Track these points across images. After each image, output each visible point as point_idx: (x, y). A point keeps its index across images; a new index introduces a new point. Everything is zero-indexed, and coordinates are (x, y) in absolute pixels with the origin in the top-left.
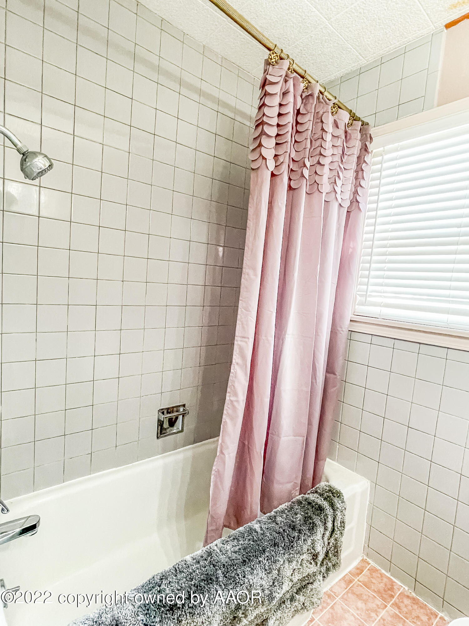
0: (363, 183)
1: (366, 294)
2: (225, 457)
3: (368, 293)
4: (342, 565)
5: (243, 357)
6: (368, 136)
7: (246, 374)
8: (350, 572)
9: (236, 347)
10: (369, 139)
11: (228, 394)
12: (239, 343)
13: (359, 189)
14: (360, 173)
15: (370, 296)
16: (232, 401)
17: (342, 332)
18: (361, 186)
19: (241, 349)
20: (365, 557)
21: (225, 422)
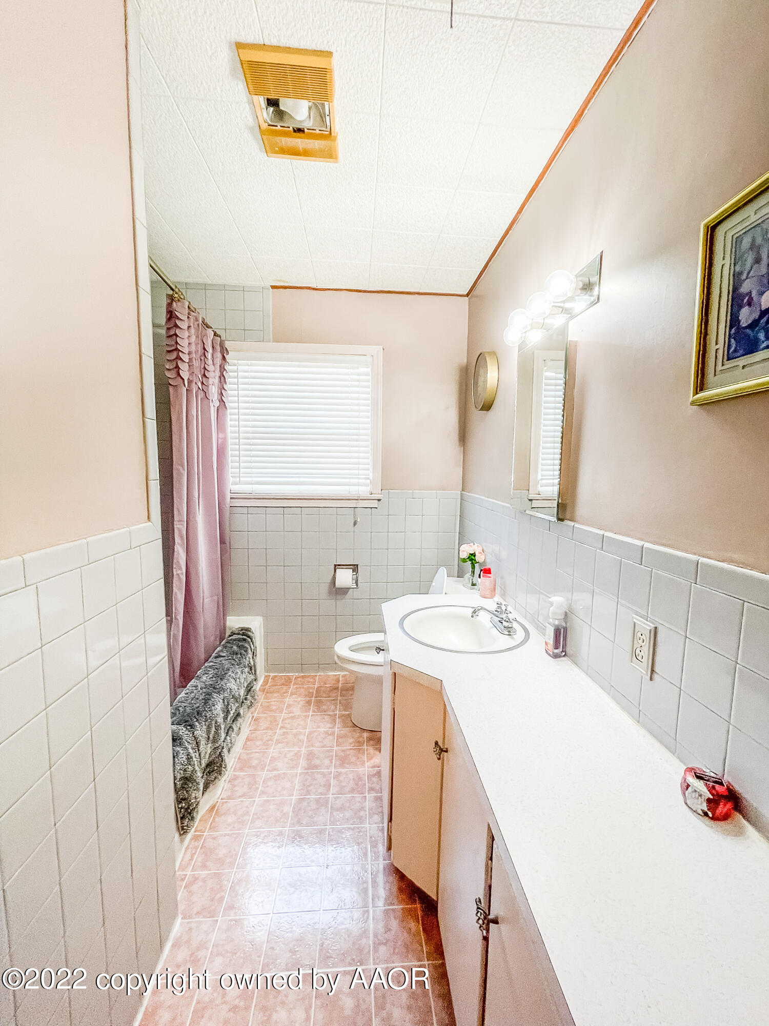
0: (225, 387)
1: (239, 476)
2: (179, 622)
3: (241, 475)
4: (258, 679)
5: (181, 537)
6: (225, 349)
7: (184, 551)
8: (261, 686)
9: (176, 531)
10: (225, 352)
11: (174, 570)
12: (178, 526)
13: (223, 391)
14: (222, 378)
15: (243, 477)
16: (178, 575)
17: (225, 508)
18: (224, 389)
19: (180, 530)
20: (266, 674)
21: (176, 593)
